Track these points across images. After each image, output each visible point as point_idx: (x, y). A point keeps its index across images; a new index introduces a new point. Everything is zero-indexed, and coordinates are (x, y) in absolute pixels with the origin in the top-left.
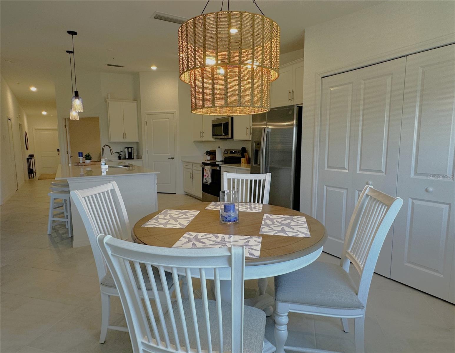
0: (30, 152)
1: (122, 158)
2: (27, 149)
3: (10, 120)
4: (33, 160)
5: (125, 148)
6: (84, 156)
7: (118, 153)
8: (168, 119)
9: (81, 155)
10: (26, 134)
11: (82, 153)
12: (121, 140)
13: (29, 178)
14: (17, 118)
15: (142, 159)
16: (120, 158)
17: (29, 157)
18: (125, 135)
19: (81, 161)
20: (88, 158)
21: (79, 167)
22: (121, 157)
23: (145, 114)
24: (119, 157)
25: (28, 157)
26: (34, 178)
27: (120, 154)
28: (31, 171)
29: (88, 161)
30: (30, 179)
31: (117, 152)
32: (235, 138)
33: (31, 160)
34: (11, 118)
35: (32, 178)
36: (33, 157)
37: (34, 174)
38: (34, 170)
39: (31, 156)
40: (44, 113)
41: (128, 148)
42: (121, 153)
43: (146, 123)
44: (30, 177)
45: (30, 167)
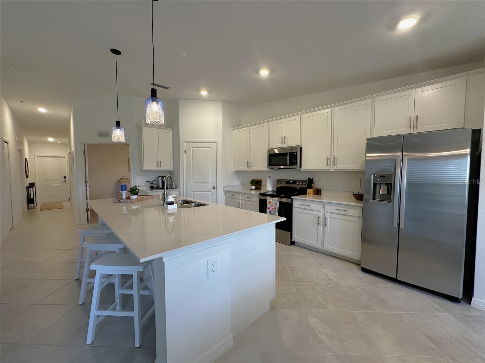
0: (30, 180)
1: (154, 188)
2: (27, 177)
3: (7, 143)
4: (34, 189)
5: (159, 177)
6: (128, 190)
7: (150, 182)
8: (210, 148)
9: (124, 188)
10: (27, 161)
11: (126, 186)
12: (155, 168)
13: (28, 209)
14: (16, 142)
15: (179, 189)
16: (152, 188)
17: (29, 185)
18: (159, 164)
19: (124, 197)
20: (135, 192)
21: (122, 204)
22: (153, 186)
23: (184, 142)
24: (151, 186)
25: (27, 186)
26: (34, 208)
27: (153, 184)
28: (30, 201)
29: (135, 197)
30: (30, 210)
31: (148, 182)
32: (303, 168)
33: (32, 189)
34: (9, 142)
35: (31, 209)
36: (34, 185)
37: (35, 204)
38: (35, 199)
39: (32, 185)
40: (51, 139)
41: (162, 177)
42: (153, 182)
43: (185, 151)
44: (29, 207)
45: (29, 196)
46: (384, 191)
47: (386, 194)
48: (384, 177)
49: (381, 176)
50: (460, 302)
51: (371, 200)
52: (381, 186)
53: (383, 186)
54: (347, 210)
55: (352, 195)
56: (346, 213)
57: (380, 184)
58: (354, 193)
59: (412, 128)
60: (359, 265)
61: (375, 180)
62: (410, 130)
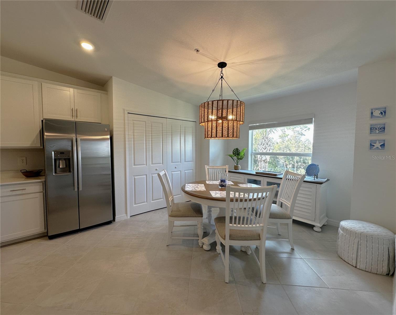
46: (63, 165)
47: (65, 167)
48: (63, 153)
49: (61, 153)
50: (112, 222)
51: (54, 174)
52: (60, 161)
53: (62, 161)
54: (24, 188)
55: (21, 174)
56: (24, 192)
57: (60, 159)
58: (22, 171)
59: (74, 117)
60: (47, 236)
61: (56, 156)
62: (73, 118)
